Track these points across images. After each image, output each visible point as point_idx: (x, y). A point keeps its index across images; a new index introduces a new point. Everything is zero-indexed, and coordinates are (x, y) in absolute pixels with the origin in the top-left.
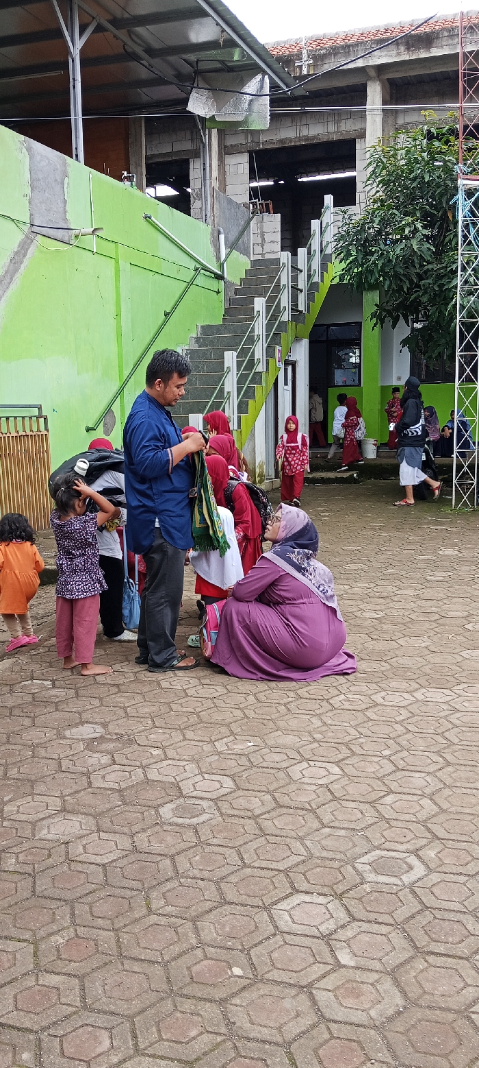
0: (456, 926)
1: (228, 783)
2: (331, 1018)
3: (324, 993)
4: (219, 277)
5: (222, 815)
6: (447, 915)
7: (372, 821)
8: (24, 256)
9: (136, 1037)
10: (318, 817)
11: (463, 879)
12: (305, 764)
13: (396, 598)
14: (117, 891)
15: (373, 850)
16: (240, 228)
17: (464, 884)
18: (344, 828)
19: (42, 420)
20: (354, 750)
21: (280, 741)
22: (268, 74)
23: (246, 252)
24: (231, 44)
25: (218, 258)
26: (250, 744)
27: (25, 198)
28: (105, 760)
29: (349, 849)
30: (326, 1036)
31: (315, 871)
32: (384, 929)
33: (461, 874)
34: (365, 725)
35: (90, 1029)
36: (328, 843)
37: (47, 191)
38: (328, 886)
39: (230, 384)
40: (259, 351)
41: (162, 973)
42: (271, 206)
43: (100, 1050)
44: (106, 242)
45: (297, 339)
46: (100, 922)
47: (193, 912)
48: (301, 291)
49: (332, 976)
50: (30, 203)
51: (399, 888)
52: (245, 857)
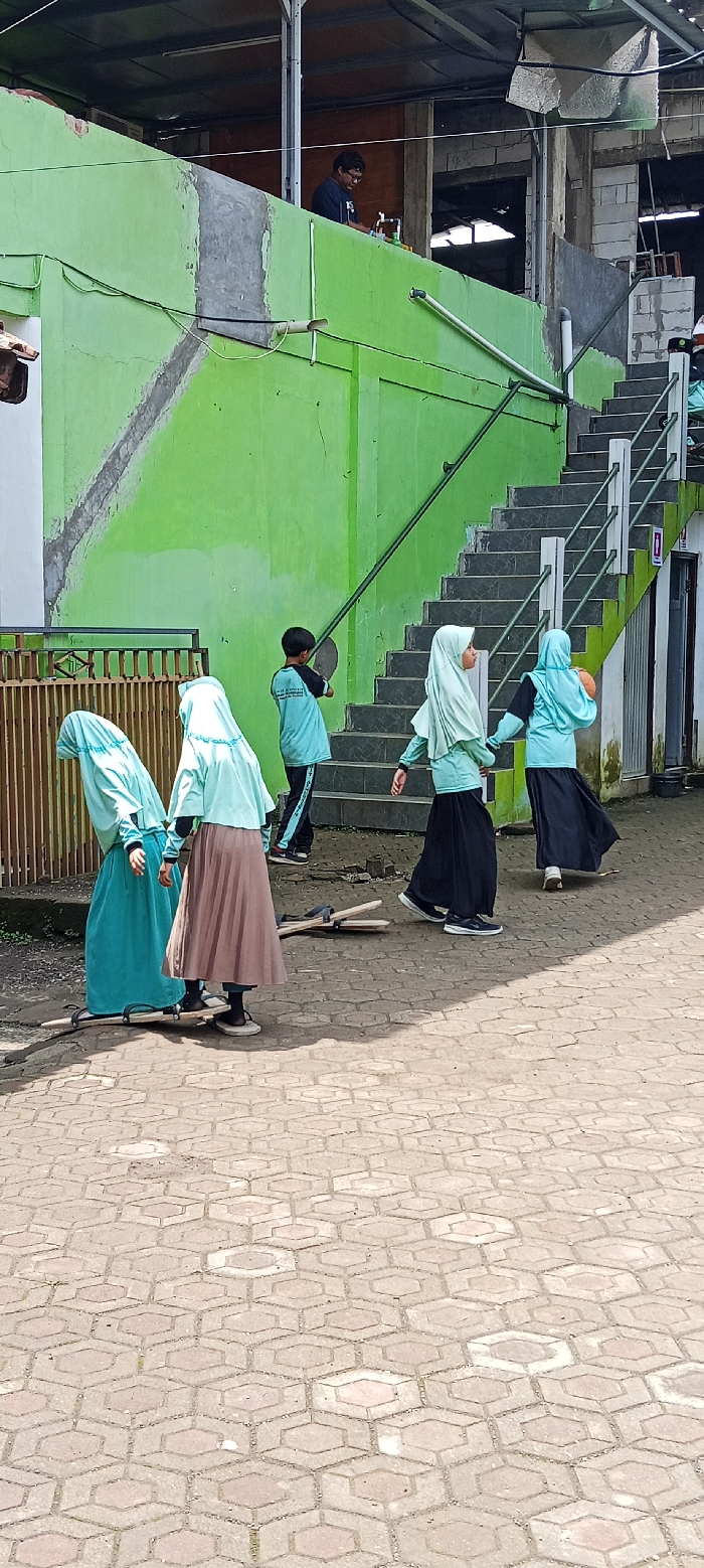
4: (559, 399)
8: (183, 371)
22: (656, 29)
23: (619, 352)
25: (558, 363)
27: (190, 270)
37: (230, 255)
39: (550, 596)
40: (617, 536)
42: (677, 260)
44: (335, 342)
50: (197, 278)
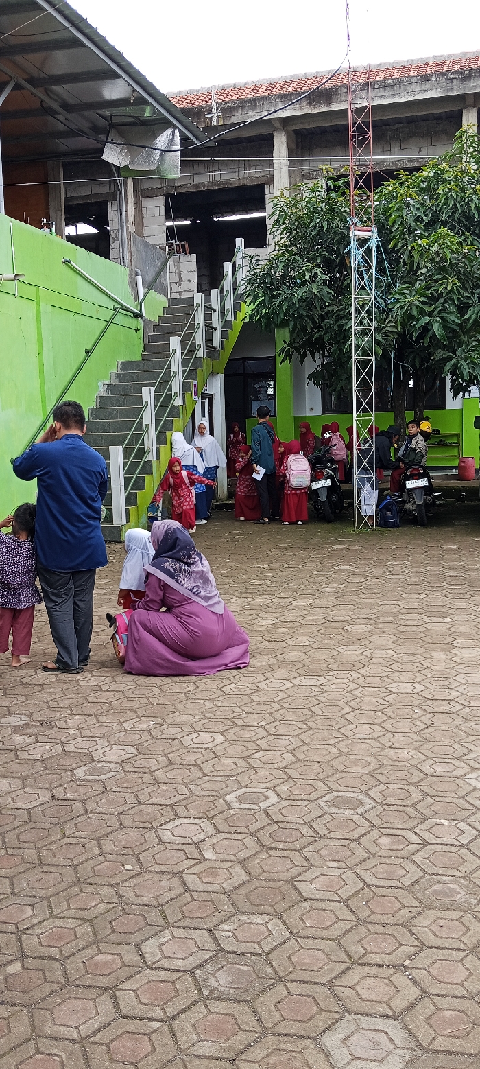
0: (295, 832)
1: (132, 751)
2: (194, 889)
3: (191, 876)
4: (138, 316)
5: (125, 772)
6: (288, 826)
7: (243, 770)
9: (52, 909)
10: (201, 769)
11: (306, 803)
12: (196, 735)
13: (291, 607)
14: (39, 825)
15: (241, 789)
16: (157, 269)
17: (305, 806)
18: (221, 776)
20: (236, 723)
21: (178, 720)
22: (178, 128)
23: (163, 291)
24: (141, 101)
26: (152, 723)
29: (222, 789)
30: (190, 899)
31: (194, 804)
32: (241, 836)
33: (305, 800)
34: (249, 705)
35: (18, 906)
36: (207, 786)
38: (203, 813)
39: (149, 417)
40: (177, 385)
41: (73, 872)
43: (24, 917)
45: (213, 373)
46: (26, 845)
47: (97, 834)
48: (215, 329)
49: (198, 866)
51: (256, 811)
52: (141, 798)
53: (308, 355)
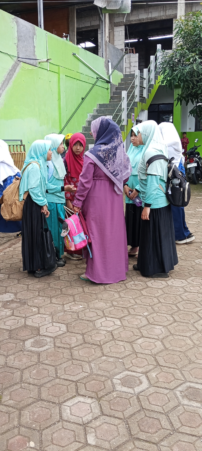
0: (156, 422)
1: (64, 328)
4: (109, 82)
5: (55, 347)
6: (152, 415)
7: (129, 354)
8: (15, 72)
10: (102, 350)
11: (166, 391)
12: (104, 319)
15: (124, 371)
16: (119, 60)
17: (166, 395)
18: (113, 357)
19: (22, 147)
20: (130, 312)
21: (96, 306)
23: (121, 71)
25: (108, 73)
26: (81, 307)
27: (15, 45)
28: (9, 313)
29: (112, 370)
31: (91, 382)
32: (117, 421)
33: (166, 388)
34: (140, 298)
36: (103, 365)
37: (25, 42)
38: (95, 392)
42: (134, 50)
44: (54, 66)
45: (142, 110)
47: (22, 404)
50: (17, 47)
51: (131, 395)
52: (58, 372)
53: (190, 101)
